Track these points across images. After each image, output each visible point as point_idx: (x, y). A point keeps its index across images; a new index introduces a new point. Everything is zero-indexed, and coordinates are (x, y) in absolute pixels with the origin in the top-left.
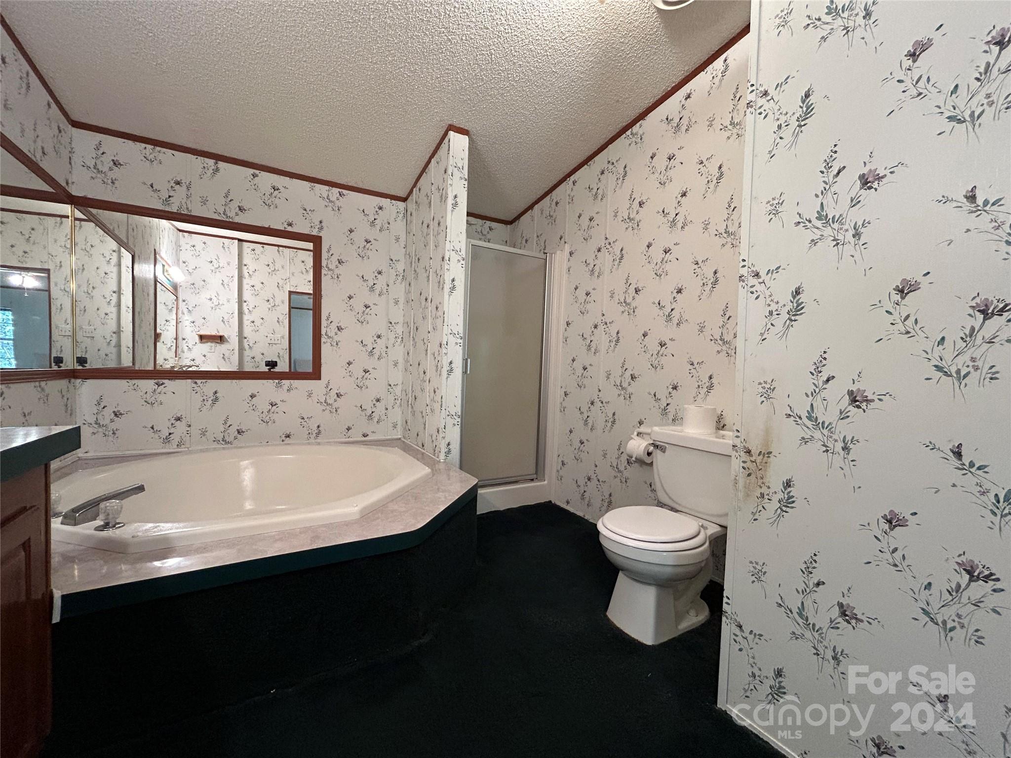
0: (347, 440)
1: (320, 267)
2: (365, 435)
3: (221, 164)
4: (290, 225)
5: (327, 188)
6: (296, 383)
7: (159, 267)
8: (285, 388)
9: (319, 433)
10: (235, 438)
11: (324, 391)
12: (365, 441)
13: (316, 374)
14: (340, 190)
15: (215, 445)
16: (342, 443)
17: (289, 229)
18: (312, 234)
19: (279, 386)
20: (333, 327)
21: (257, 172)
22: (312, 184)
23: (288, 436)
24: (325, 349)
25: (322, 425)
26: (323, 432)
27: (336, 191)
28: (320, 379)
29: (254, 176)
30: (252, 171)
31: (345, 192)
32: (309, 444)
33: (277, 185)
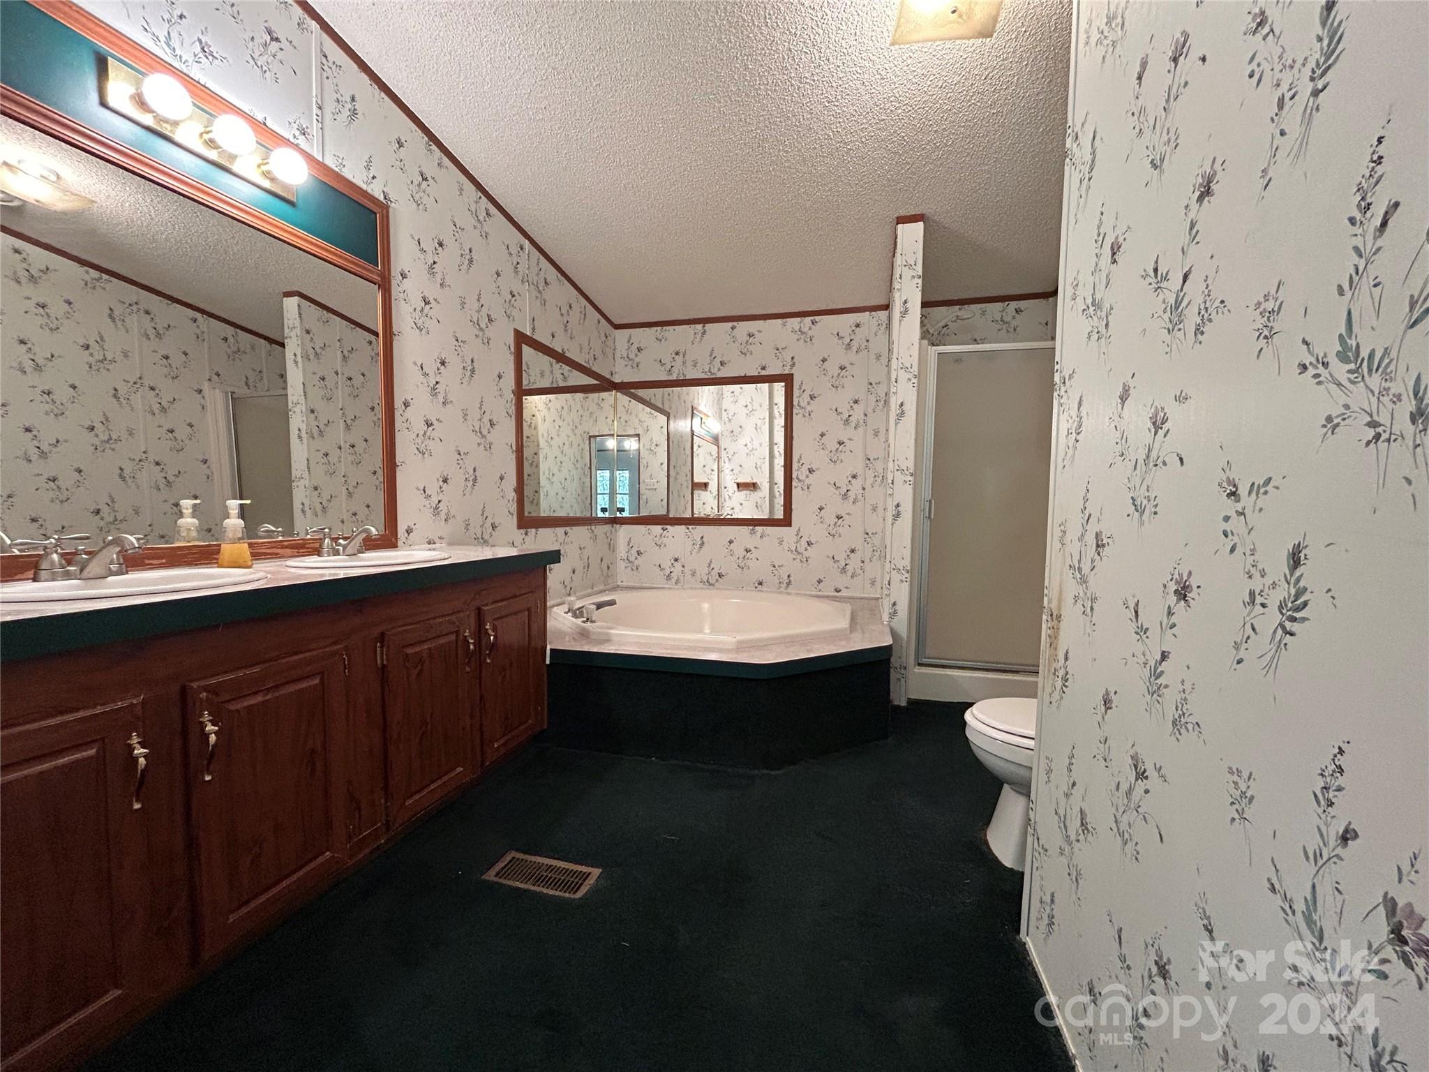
0: (819, 593)
1: (792, 406)
2: (838, 591)
3: (708, 326)
4: (763, 368)
5: (799, 319)
6: (769, 530)
7: (696, 421)
8: (759, 534)
9: (789, 583)
10: (717, 581)
11: (795, 539)
12: (836, 597)
13: (787, 521)
14: (812, 318)
15: (701, 585)
16: (811, 596)
17: (764, 373)
18: (785, 373)
19: (753, 532)
20: (805, 470)
21: (735, 324)
22: (784, 320)
23: (760, 584)
24: (796, 493)
25: (792, 575)
26: (793, 582)
27: (808, 320)
28: (791, 526)
29: (733, 328)
30: (730, 324)
31: (817, 318)
32: (780, 593)
33: (751, 330)
